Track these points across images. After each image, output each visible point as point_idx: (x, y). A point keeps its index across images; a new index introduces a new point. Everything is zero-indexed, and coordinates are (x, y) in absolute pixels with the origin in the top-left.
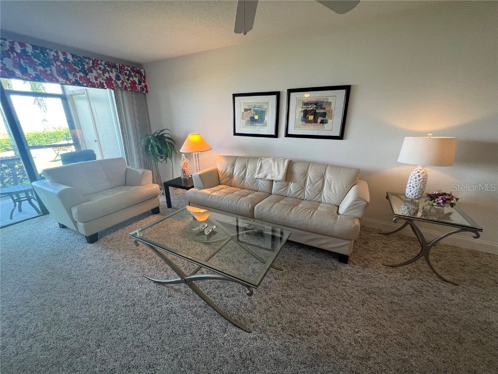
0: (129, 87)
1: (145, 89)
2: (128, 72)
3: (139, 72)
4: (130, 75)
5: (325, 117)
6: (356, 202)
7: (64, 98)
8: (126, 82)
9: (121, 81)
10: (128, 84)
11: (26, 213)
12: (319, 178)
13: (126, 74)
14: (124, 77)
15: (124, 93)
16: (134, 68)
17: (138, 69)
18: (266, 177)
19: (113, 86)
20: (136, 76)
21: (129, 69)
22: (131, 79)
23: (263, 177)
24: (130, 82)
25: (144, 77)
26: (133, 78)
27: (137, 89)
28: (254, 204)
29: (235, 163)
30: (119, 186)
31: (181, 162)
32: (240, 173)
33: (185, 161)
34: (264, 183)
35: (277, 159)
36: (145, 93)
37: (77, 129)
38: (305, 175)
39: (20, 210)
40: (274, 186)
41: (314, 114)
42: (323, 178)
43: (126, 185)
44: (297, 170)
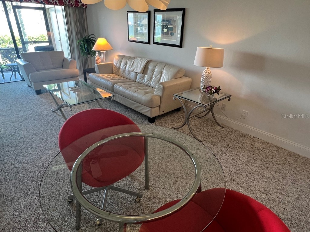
0: (74, 4)
5: (172, 31)
6: (159, 86)
7: (44, 10)
9: (68, 1)
10: (73, 2)
11: (17, 79)
12: (159, 73)
15: (71, 8)
18: (134, 70)
19: (63, 4)
23: (132, 70)
27: (79, 6)
28: (114, 83)
29: (122, 60)
30: (58, 68)
31: (96, 57)
32: (123, 67)
33: (98, 57)
34: (133, 74)
35: (143, 59)
36: (85, 9)
37: (51, 32)
38: (153, 70)
39: (15, 78)
40: (138, 76)
41: (167, 28)
42: (161, 73)
43: (62, 68)
44: (150, 67)
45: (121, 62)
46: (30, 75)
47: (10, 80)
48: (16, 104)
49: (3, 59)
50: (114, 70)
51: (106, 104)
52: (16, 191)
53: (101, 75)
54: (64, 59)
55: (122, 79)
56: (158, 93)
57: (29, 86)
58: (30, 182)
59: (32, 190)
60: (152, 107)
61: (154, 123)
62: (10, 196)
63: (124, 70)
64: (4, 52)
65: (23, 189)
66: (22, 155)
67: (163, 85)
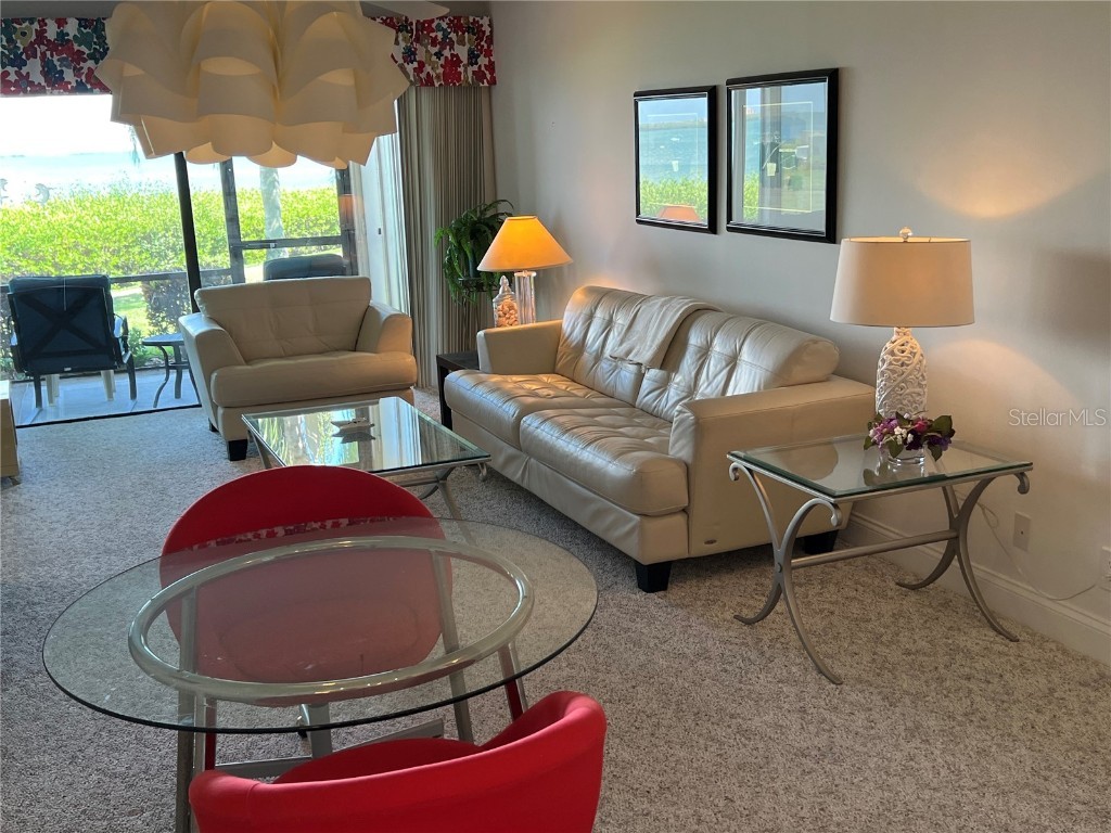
0: (438, 77)
1: (488, 76)
2: (440, 35)
3: (475, 30)
4: (446, 42)
5: (796, 169)
8: (431, 63)
9: (415, 65)
10: (435, 69)
12: (725, 364)
13: (434, 42)
14: (427, 51)
15: (424, 93)
16: (459, 18)
17: (471, 20)
20: (461, 42)
21: (444, 26)
22: (447, 53)
23: (624, 354)
24: (442, 61)
25: (490, 40)
26: (452, 48)
27: (459, 80)
28: (526, 410)
29: (596, 308)
30: (337, 350)
31: (497, 301)
32: (594, 341)
33: (508, 300)
34: (628, 372)
35: (674, 303)
36: (489, 88)
37: (354, 197)
38: (704, 353)
39: (178, 395)
40: (645, 382)
41: (776, 158)
42: (732, 362)
43: (355, 350)
44: (695, 339)
45: (591, 317)
46: (214, 376)
47: (155, 405)
48: (143, 492)
49: (151, 317)
50: (559, 357)
51: (490, 508)
52: (43, 748)
53: (497, 378)
54: (368, 313)
55: (576, 396)
56: (680, 450)
57: (214, 429)
58: (93, 730)
59: (90, 751)
60: (645, 512)
61: (661, 593)
62: (22, 759)
63: (598, 357)
64: (157, 287)
65: (66, 746)
66: (97, 651)
67: (694, 413)
